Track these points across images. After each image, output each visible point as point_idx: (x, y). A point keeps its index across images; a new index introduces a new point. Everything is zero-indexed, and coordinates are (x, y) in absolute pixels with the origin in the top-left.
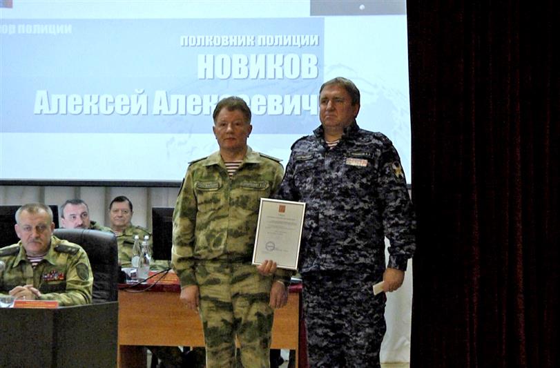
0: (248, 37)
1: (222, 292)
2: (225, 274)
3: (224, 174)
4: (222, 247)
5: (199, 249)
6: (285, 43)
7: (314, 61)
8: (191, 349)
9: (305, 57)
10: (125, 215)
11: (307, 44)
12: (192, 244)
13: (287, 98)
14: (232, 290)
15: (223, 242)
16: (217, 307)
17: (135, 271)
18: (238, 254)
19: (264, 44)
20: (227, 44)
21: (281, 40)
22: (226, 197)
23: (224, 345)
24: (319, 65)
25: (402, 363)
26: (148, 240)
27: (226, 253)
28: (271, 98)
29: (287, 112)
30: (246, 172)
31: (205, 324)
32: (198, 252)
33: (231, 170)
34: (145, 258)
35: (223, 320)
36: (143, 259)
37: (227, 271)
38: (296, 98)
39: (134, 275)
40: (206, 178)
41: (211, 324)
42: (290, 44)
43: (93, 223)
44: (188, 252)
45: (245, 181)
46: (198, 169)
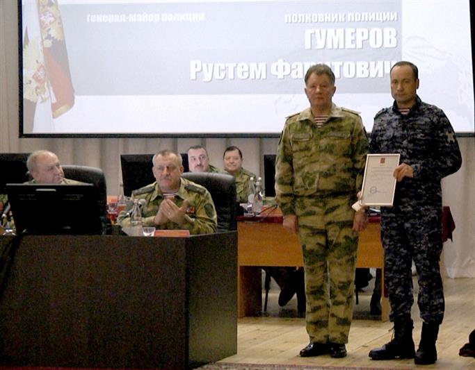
0: (340, 15)
1: (317, 222)
2: (320, 207)
3: (313, 127)
4: (315, 186)
5: (297, 188)
6: (370, 19)
7: (394, 33)
8: (297, 269)
9: (387, 30)
10: (236, 162)
11: (388, 19)
12: (292, 184)
13: (372, 64)
14: (325, 219)
15: (316, 182)
16: (313, 233)
17: (251, 206)
18: (330, 191)
19: (353, 20)
20: (323, 20)
21: (367, 16)
22: (317, 145)
23: (319, 264)
24: (398, 36)
25: (468, 278)
26: (261, 181)
27: (318, 191)
28: (359, 64)
29: (373, 75)
30: (331, 125)
31: (304, 247)
32: (297, 190)
33: (320, 123)
34: (259, 195)
35: (318, 244)
36: (257, 197)
37: (321, 204)
38: (380, 64)
39: (250, 209)
40: (299, 130)
41: (308, 247)
42: (374, 19)
43: (211, 167)
44: (288, 189)
45: (331, 132)
46: (293, 123)
